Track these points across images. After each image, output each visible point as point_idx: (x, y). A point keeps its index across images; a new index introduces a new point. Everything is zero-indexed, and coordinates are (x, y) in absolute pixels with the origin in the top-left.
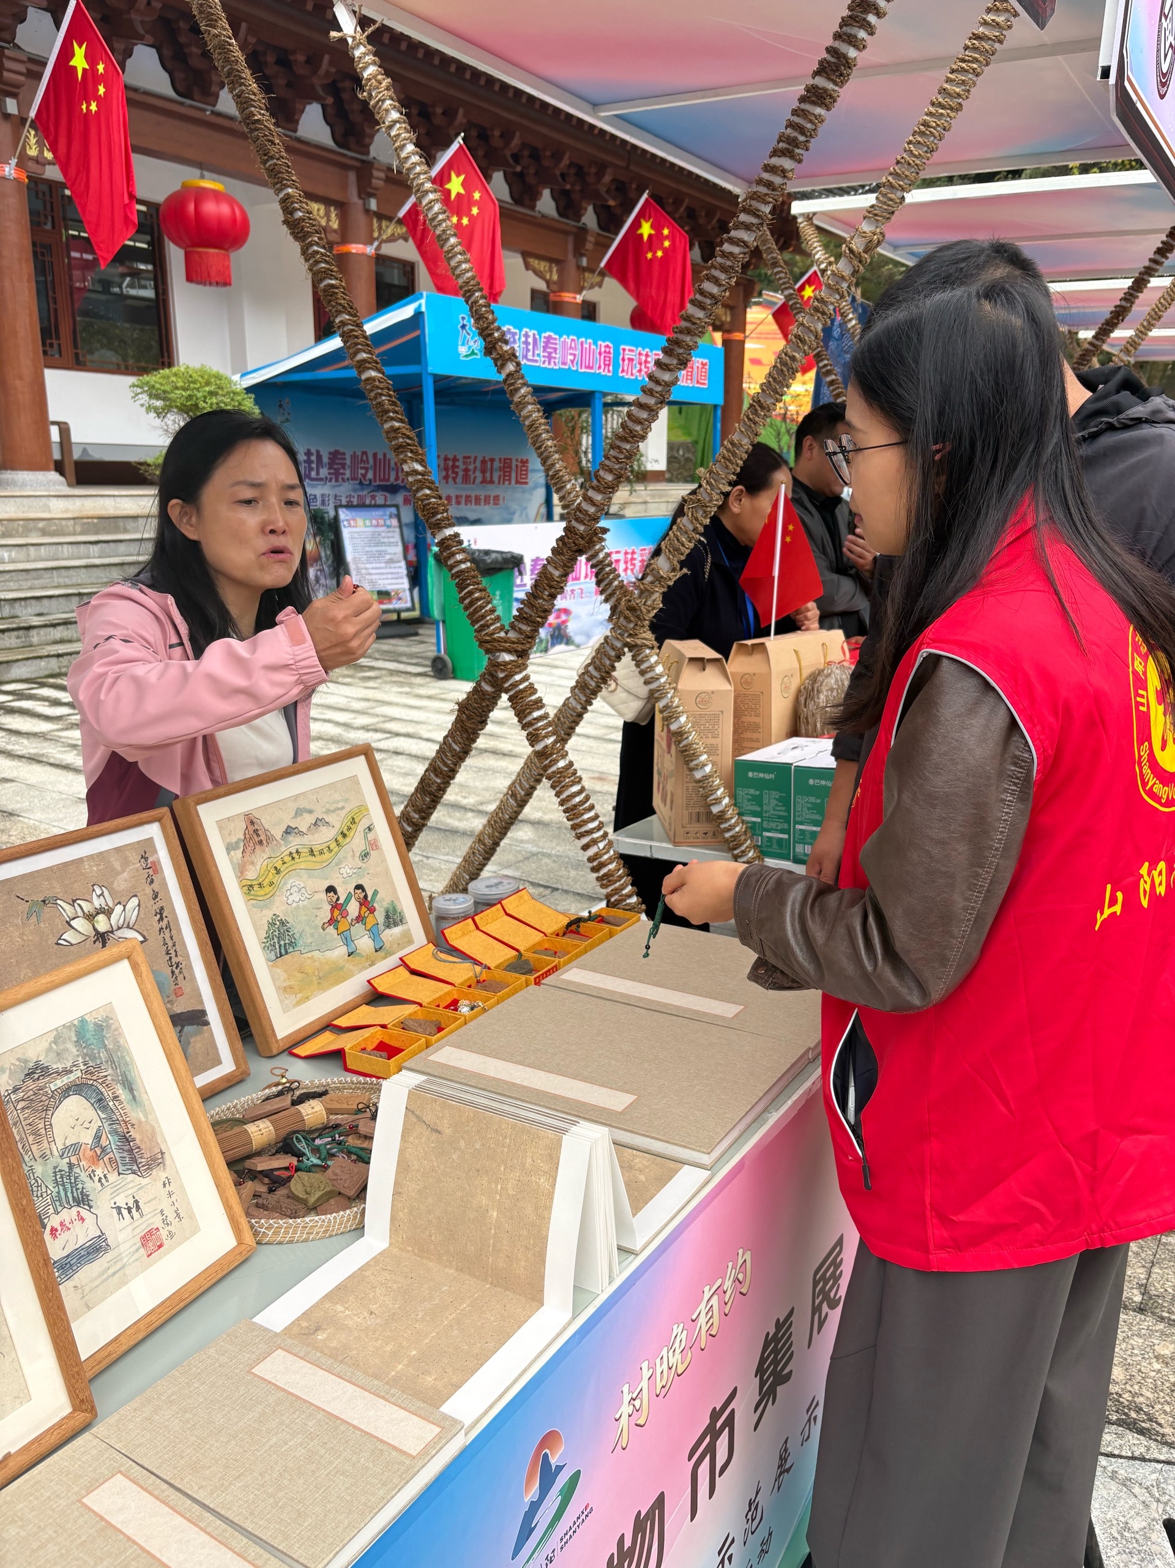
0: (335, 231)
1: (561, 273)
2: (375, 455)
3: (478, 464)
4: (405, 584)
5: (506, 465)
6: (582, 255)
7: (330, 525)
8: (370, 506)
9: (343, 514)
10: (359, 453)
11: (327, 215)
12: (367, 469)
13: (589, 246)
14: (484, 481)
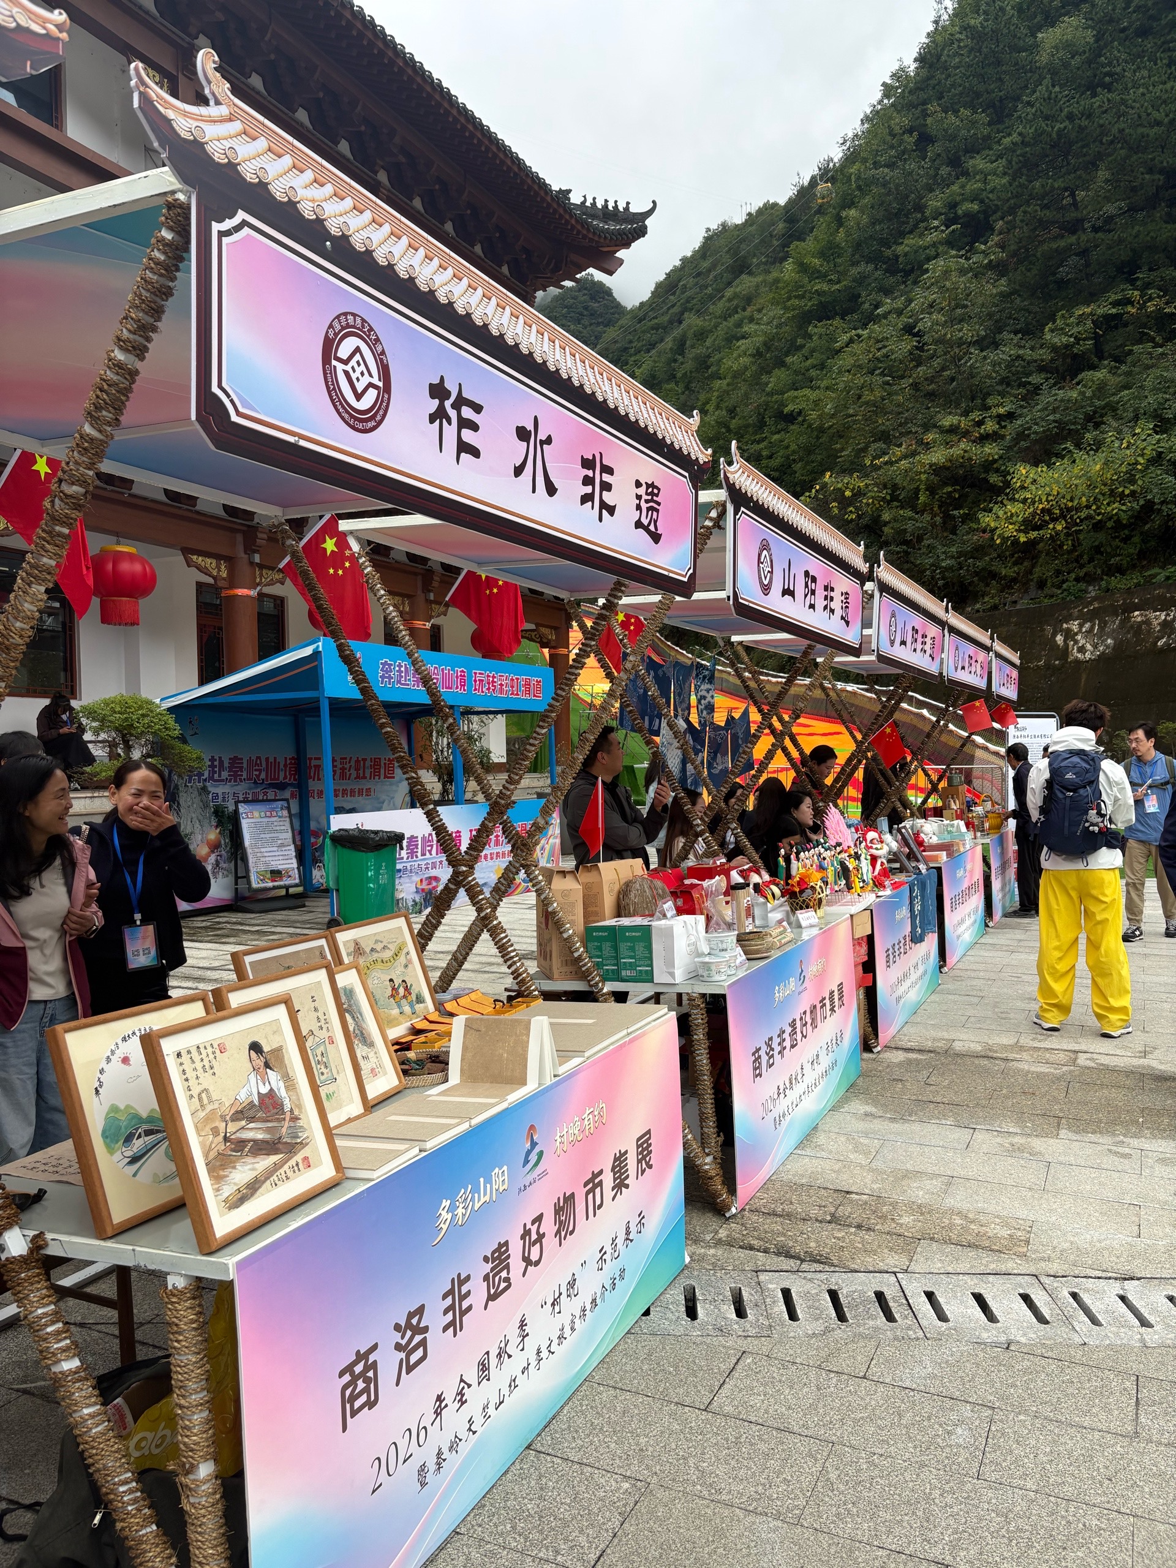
0: (224, 579)
1: (411, 606)
2: (267, 759)
3: (353, 763)
4: (294, 864)
5: (376, 763)
6: (430, 591)
7: (229, 817)
8: (263, 801)
9: (243, 808)
10: (254, 758)
11: (218, 568)
12: (260, 771)
13: (435, 584)
14: (358, 777)
